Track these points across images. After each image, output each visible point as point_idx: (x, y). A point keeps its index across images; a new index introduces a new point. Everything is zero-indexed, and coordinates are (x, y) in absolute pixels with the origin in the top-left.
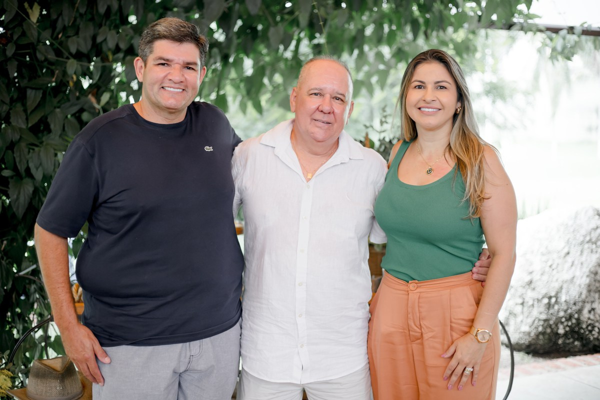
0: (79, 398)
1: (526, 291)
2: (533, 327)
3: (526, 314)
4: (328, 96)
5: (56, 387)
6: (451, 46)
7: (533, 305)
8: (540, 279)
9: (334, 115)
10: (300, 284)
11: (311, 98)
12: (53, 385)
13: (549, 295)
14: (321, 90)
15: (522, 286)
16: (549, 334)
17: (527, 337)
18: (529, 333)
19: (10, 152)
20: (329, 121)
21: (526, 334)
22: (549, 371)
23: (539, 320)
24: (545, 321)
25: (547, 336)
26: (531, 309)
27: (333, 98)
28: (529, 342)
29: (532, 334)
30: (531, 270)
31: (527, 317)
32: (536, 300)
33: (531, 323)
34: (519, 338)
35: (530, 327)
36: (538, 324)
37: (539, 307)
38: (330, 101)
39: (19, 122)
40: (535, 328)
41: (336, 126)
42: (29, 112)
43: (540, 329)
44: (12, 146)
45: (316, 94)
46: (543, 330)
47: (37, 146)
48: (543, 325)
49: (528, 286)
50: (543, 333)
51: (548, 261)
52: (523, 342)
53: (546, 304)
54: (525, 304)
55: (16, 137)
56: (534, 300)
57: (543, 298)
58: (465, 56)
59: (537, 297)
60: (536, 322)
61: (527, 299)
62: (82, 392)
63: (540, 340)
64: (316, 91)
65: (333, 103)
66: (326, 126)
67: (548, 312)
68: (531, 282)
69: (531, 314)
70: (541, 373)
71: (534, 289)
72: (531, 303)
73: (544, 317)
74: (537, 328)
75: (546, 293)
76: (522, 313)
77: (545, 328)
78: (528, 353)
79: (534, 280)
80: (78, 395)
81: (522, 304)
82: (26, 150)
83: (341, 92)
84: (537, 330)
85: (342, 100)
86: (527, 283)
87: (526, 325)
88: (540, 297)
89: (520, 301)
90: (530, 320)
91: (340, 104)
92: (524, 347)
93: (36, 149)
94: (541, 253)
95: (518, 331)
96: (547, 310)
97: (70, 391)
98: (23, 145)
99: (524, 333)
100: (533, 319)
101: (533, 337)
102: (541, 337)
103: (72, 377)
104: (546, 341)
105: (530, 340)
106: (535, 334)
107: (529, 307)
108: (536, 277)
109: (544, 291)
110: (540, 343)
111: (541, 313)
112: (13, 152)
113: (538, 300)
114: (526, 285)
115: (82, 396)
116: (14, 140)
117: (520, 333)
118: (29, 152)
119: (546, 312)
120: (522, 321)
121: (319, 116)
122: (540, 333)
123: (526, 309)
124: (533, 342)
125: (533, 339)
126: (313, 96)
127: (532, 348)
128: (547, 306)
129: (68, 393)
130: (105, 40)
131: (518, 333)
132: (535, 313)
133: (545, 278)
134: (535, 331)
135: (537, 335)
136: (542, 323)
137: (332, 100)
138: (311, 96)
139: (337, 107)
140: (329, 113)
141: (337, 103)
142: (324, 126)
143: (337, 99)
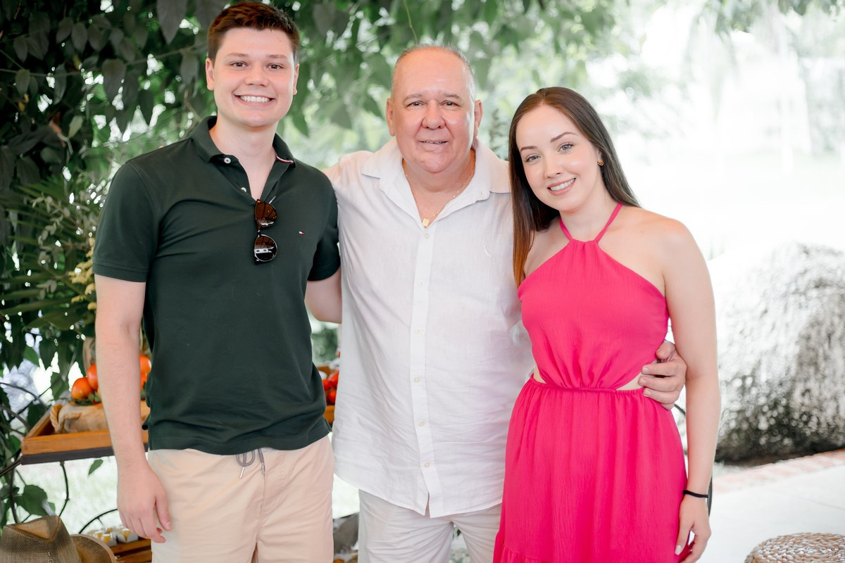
2: (723, 423)
4: (433, 103)
6: (578, 18)
8: (727, 352)
9: (449, 128)
10: (417, 380)
11: (409, 110)
12: (41, 560)
13: (742, 375)
14: (420, 96)
16: (746, 431)
20: (444, 140)
22: (751, 485)
23: (731, 412)
24: (739, 412)
25: (743, 435)
27: (442, 104)
29: (722, 433)
32: (724, 383)
36: (730, 418)
37: (729, 392)
38: (438, 109)
41: (455, 143)
43: (733, 425)
45: (415, 104)
46: (737, 426)
48: (736, 419)
50: (737, 431)
51: (737, 325)
53: (739, 388)
57: (734, 378)
59: (725, 379)
60: (726, 415)
63: (734, 440)
64: (415, 100)
65: (444, 111)
66: (441, 147)
67: (742, 400)
70: (740, 489)
73: (737, 406)
74: (728, 424)
75: (738, 372)
77: (739, 422)
78: (718, 461)
83: (450, 92)
84: (729, 427)
85: (456, 105)
88: (730, 378)
91: (454, 110)
96: (741, 396)
101: (724, 438)
102: (735, 436)
103: (67, 547)
104: (742, 442)
106: (726, 433)
109: (734, 369)
110: (734, 445)
111: (732, 401)
113: (727, 382)
119: (739, 399)
121: (425, 135)
122: (733, 431)
125: (724, 440)
126: (412, 107)
127: (724, 452)
128: (741, 390)
130: (69, 38)
133: (735, 349)
134: (725, 429)
135: (729, 434)
136: (734, 416)
137: (441, 107)
138: (409, 107)
139: (451, 116)
140: (439, 127)
141: (447, 110)
142: (438, 148)
143: (448, 105)
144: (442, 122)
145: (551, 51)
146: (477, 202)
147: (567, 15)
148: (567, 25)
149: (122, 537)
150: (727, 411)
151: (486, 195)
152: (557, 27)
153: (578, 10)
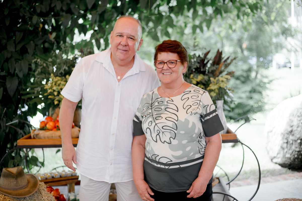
0: (26, 188)
1: (289, 136)
2: (292, 155)
3: (289, 148)
4: (125, 37)
5: (13, 182)
6: (247, 7)
7: (292, 143)
8: (296, 130)
9: (129, 46)
11: (117, 38)
12: (12, 181)
13: (301, 138)
14: (122, 33)
15: (287, 133)
16: (300, 159)
17: (289, 160)
18: (290, 158)
19: (6, 63)
20: (126, 50)
21: (289, 158)
22: (297, 178)
23: (296, 151)
24: (298, 152)
25: (299, 160)
26: (291, 145)
27: (129, 38)
28: (290, 163)
29: (292, 159)
30: (292, 125)
31: (289, 150)
32: (294, 141)
33: (291, 153)
34: (285, 161)
35: (291, 155)
36: (295, 154)
37: (295, 144)
38: (127, 39)
39: (11, 48)
40: (293, 155)
41: (130, 52)
42: (17, 43)
43: (296, 156)
44: (7, 60)
45: (120, 36)
46: (297, 157)
47: (20, 60)
48: (297, 154)
49: (290, 133)
50: (297, 158)
51: (301, 120)
52: (287, 163)
53: (299, 143)
54: (288, 143)
55: (9, 56)
56: (293, 141)
57: (298, 140)
58: (255, 11)
59: (294, 139)
60: (294, 152)
61: (289, 140)
62: (27, 184)
63: (296, 162)
64: (120, 34)
65: (128, 40)
66: (125, 52)
67: (300, 147)
68: (292, 131)
69: (292, 148)
70: (293, 179)
71: (293, 135)
72: (291, 142)
73: (298, 149)
74: (294, 155)
75: (299, 137)
76: (287, 147)
77: (298, 155)
78: (289, 169)
79: (294, 130)
80: (25, 186)
81: (287, 143)
82: (14, 62)
83: (132, 35)
84: (295, 157)
85: (133, 39)
86: (289, 131)
87: (288, 154)
88: (296, 139)
89: (286, 141)
90: (291, 151)
91: (132, 41)
92: (287, 165)
93: (20, 62)
94: (298, 116)
95: (285, 157)
96: (299, 146)
97: (20, 184)
98: (13, 59)
99: (287, 158)
100: (292, 151)
101: (292, 160)
102: (296, 160)
103: (22, 177)
104: (299, 163)
105: (290, 162)
106: (293, 159)
107: (290, 144)
108: (294, 128)
109: (298, 136)
110: (296, 163)
111: (296, 148)
112: (8, 63)
113: (295, 141)
114: (289, 133)
115: (27, 186)
116: (8, 57)
117: (286, 158)
118: (16, 63)
119: (299, 147)
120: (286, 152)
121: (120, 47)
122: (296, 158)
123: (289, 145)
124: (292, 163)
125: (292, 161)
127: (292, 166)
128: (300, 144)
129: (19, 185)
130: (55, 6)
131: (284, 158)
132: (293, 147)
133: (299, 129)
134: (293, 157)
135: (295, 159)
136: (297, 153)
137: (128, 39)
138: (117, 36)
139: (130, 43)
140: (126, 46)
141: (130, 40)
142: (124, 52)
143: (131, 38)
144: (127, 44)
145: (236, 18)
146: (136, 74)
147: (243, 5)
148: (243, 9)
149: (54, 176)
150: (294, 151)
151: (138, 72)
152: (239, 10)
153: (247, 3)
